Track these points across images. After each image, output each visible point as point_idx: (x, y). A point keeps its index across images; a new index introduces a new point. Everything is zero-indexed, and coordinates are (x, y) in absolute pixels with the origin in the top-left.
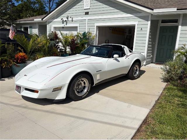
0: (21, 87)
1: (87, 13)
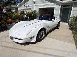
0: (12, 37)
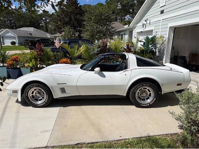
1: (162, 12)
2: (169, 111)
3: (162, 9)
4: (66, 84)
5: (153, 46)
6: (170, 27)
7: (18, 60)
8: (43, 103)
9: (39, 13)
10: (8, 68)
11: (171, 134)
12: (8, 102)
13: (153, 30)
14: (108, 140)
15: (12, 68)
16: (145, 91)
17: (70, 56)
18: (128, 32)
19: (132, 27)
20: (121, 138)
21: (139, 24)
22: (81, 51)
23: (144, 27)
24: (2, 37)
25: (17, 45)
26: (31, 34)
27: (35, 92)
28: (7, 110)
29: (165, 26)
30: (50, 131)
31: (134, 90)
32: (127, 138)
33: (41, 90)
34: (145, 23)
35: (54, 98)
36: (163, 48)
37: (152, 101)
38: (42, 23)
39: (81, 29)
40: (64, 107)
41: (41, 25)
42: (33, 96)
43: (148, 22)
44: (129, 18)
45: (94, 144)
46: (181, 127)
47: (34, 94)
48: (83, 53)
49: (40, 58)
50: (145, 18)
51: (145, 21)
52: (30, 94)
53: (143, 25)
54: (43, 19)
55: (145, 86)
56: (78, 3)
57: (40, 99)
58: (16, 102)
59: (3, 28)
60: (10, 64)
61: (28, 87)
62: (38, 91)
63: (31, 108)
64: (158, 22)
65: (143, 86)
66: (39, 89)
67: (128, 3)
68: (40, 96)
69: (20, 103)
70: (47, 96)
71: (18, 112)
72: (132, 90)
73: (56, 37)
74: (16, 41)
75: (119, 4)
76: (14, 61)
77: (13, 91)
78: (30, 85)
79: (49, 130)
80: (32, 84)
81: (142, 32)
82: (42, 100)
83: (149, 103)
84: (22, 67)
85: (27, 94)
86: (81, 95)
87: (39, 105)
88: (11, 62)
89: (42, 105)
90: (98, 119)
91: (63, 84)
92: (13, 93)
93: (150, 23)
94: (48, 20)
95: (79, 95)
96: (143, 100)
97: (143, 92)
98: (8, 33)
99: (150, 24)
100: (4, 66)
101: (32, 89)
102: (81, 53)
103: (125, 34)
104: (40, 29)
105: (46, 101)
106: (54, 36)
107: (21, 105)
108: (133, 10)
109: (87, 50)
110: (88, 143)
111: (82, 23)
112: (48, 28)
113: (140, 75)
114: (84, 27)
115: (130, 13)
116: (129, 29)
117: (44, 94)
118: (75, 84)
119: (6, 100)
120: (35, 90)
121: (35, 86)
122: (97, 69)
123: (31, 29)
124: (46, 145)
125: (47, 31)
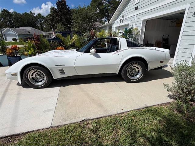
1: (136, 8)
2: (164, 84)
3: (136, 6)
4: (64, 65)
5: (130, 36)
6: (143, 20)
7: (18, 49)
8: (44, 84)
9: (34, 16)
10: (8, 56)
11: (165, 103)
12: (8, 85)
13: (129, 24)
14: (111, 114)
15: (12, 56)
16: (134, 68)
17: (64, 44)
18: (108, 28)
19: (111, 23)
20: (123, 111)
21: (117, 21)
22: (74, 40)
23: (121, 22)
24: (5, 35)
25: (18, 41)
26: (29, 32)
27: (35, 74)
28: (7, 93)
29: (139, 20)
30: (52, 110)
31: (126, 68)
32: (129, 110)
33: (41, 72)
34: (122, 18)
35: (54, 79)
36: (137, 38)
37: (140, 77)
38: (38, 24)
39: (71, 26)
40: (64, 86)
41: (37, 25)
42: (33, 78)
43: (125, 18)
44: (105, 20)
45: (99, 119)
46: (171, 97)
47: (34, 76)
48: (76, 41)
49: (38, 47)
50: (122, 15)
51: (122, 17)
52: (30, 76)
53: (120, 20)
54: (38, 20)
55: (135, 64)
56: (66, 5)
57: (40, 80)
58: (17, 85)
59: (4, 28)
60: (10, 53)
61: (27, 70)
62: (38, 73)
63: (32, 89)
64: (132, 17)
65: (133, 64)
66: (38, 71)
67: (105, 8)
68: (40, 78)
69: (20, 85)
70: (47, 77)
71: (19, 94)
72: (124, 68)
73: (51, 34)
74: (17, 38)
75: (98, 8)
76: (13, 50)
77: (12, 74)
78: (29, 68)
79: (52, 108)
80: (31, 66)
81: (119, 26)
82: (43, 82)
83: (138, 79)
84: (22, 55)
85: (26, 76)
86: (79, 75)
87: (40, 86)
88: (10, 50)
89: (42, 86)
90: (97, 96)
91: (61, 65)
92: (12, 76)
93: (126, 18)
94: (42, 22)
95: (77, 75)
96: (132, 76)
97: (132, 70)
98: (9, 31)
99: (126, 20)
100: (4, 55)
101: (32, 71)
102: (74, 42)
103: (105, 29)
104: (36, 29)
105: (46, 82)
106: (49, 34)
107: (22, 87)
108: (108, 14)
109: (79, 40)
110: (93, 119)
111: (71, 21)
112: (43, 28)
113: (130, 54)
114: (73, 24)
115: (106, 16)
116: (108, 25)
117: (43, 75)
118: (73, 65)
119: (7, 84)
120: (34, 72)
121: (34, 68)
122: (93, 51)
123: (29, 28)
124: (50, 126)
125: (42, 30)
